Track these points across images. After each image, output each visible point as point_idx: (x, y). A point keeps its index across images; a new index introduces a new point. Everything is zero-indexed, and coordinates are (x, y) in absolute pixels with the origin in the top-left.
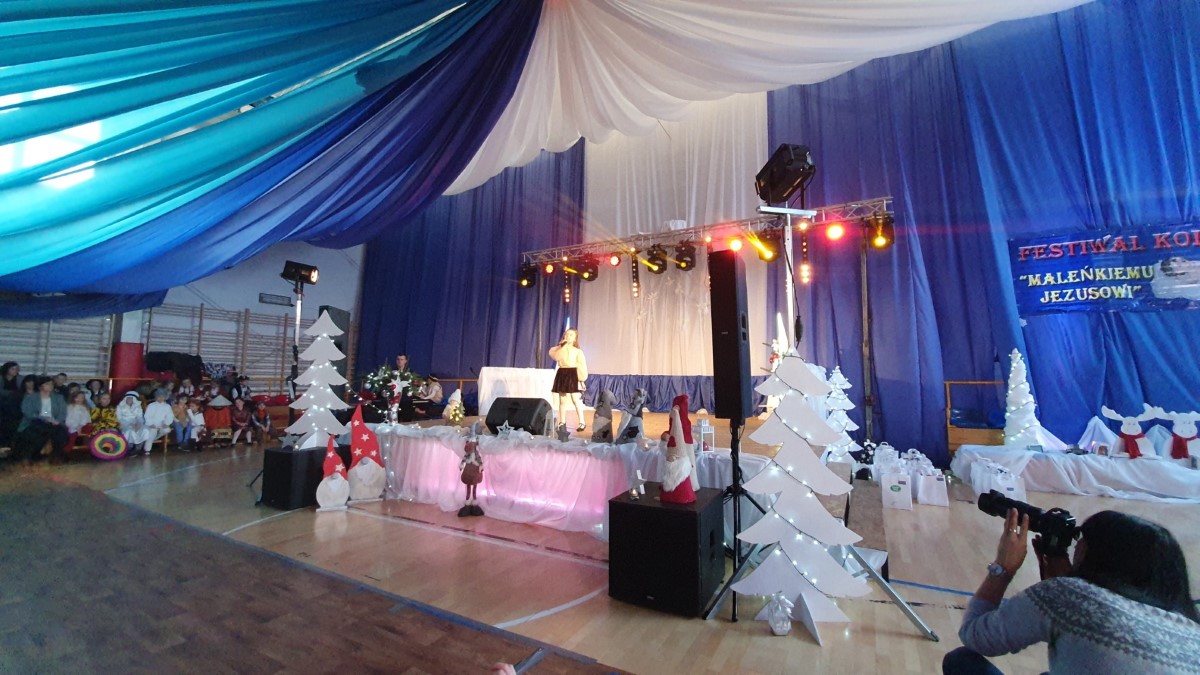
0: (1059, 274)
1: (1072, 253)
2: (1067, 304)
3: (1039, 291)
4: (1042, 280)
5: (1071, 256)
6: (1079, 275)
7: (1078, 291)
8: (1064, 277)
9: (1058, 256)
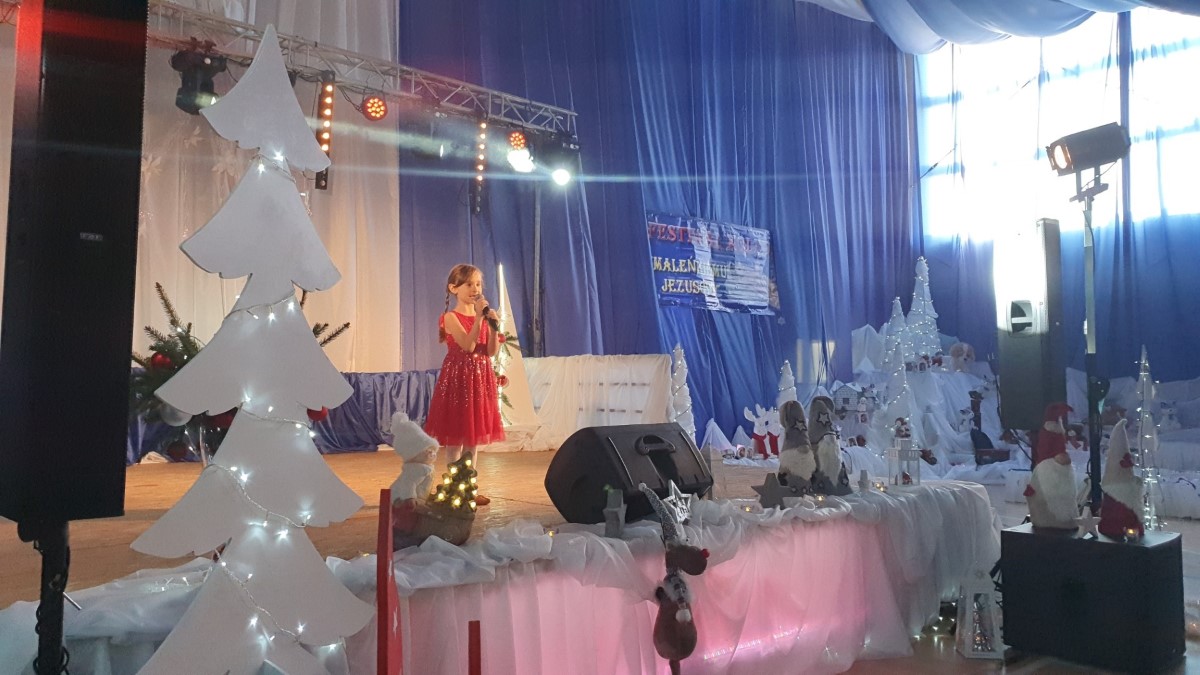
0: (673, 260)
1: (681, 240)
2: (679, 296)
3: (661, 275)
4: (663, 266)
5: (681, 243)
6: (686, 265)
7: (686, 282)
8: (677, 265)
9: (673, 239)
